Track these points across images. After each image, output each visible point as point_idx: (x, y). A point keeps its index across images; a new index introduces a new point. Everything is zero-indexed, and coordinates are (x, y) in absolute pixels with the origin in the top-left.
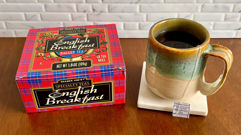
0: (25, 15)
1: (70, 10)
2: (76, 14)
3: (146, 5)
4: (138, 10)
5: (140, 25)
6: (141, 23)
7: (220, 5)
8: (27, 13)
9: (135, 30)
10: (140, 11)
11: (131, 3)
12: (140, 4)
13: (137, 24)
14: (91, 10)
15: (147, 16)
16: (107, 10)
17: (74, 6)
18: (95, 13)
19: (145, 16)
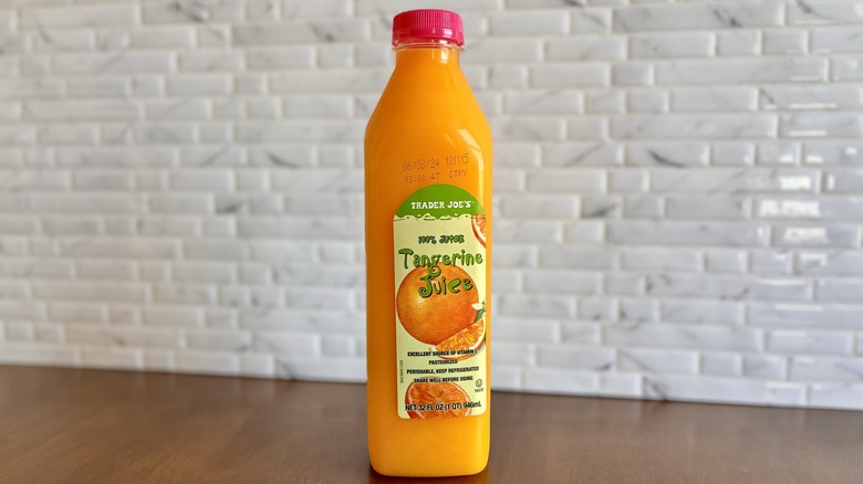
1: (560, 311)
2: (574, 325)
3: (764, 305)
4: (740, 319)
5: (745, 360)
6: (750, 356)
10: (747, 322)
11: (723, 298)
12: (747, 302)
13: (737, 359)
14: (614, 314)
16: (656, 315)
17: (572, 303)
18: (627, 324)
19: (758, 334)
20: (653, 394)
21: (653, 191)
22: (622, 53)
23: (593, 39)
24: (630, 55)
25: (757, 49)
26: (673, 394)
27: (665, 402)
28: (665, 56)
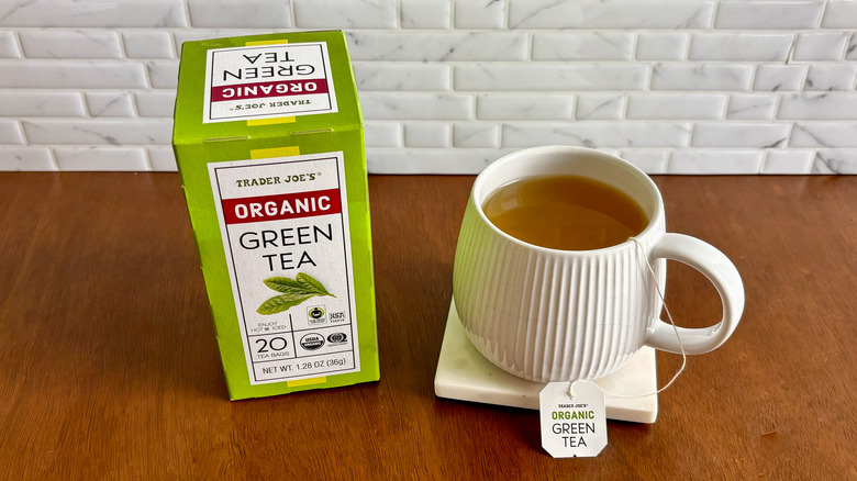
0: (86, 99)
3: (472, 65)
5: (454, 129)
6: (459, 124)
7: (710, 66)
8: (92, 93)
9: (441, 146)
10: (455, 88)
11: (425, 61)
12: (453, 63)
15: (477, 102)
19: (469, 100)
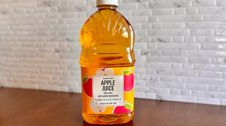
2: (139, 81)
3: (186, 77)
4: (180, 80)
5: (181, 91)
9: (178, 95)
11: (176, 75)
12: (182, 76)
16: (159, 79)
19: (185, 84)
20: (158, 99)
21: (159, 48)
22: (151, 14)
23: (144, 10)
24: (153, 14)
25: (185, 13)
26: (164, 99)
27: (161, 101)
28: (162, 14)
